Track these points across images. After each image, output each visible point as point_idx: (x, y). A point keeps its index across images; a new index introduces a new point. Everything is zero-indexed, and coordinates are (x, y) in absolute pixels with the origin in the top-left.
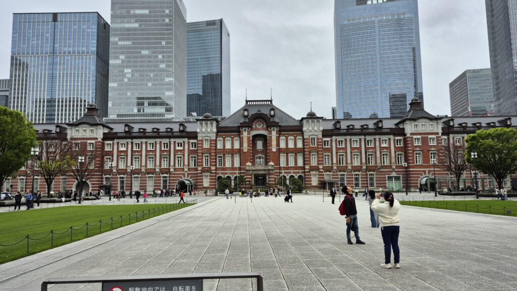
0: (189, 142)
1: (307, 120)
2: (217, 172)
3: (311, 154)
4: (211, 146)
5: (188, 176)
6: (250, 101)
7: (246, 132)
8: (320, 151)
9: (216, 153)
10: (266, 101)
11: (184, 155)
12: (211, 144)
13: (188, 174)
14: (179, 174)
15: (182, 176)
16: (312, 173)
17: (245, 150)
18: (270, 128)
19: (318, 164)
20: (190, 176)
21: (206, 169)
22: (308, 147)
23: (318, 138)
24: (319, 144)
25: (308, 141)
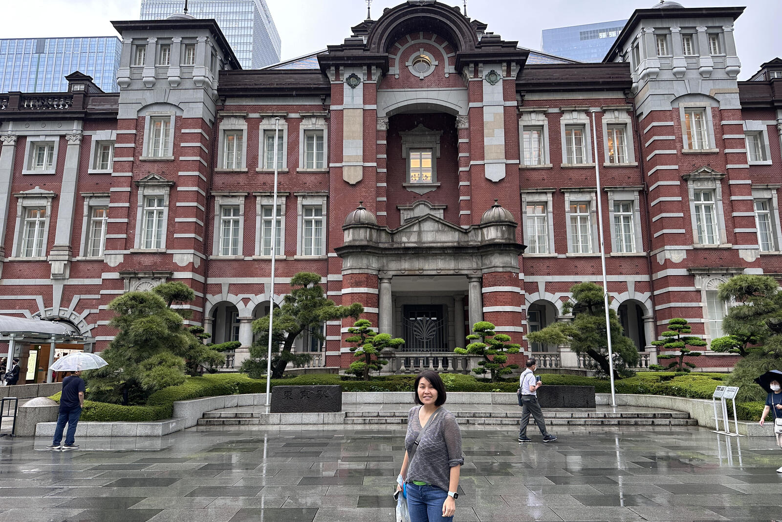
0: (85, 141)
2: (211, 281)
3: (692, 186)
4: (178, 150)
5: (65, 301)
7: (359, 89)
8: (739, 172)
11: (55, 199)
13: (68, 292)
14: (23, 289)
15: (39, 300)
16: (703, 284)
17: (353, 175)
18: (476, 73)
19: (734, 238)
20: (75, 299)
21: (147, 261)
22: (675, 152)
23: (722, 108)
24: (726, 136)
25: (672, 123)
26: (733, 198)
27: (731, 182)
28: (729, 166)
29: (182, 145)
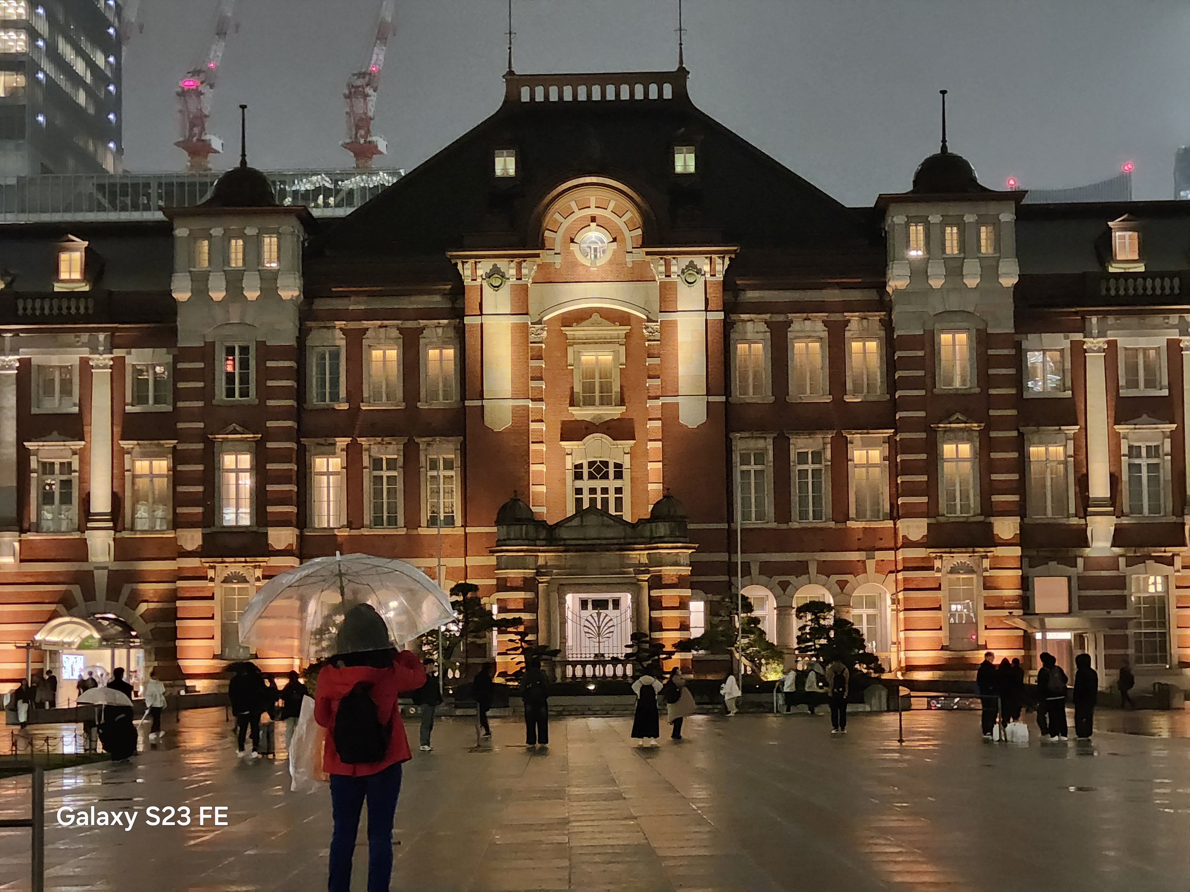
0: (117, 367)
1: (914, 209)
3: (941, 440)
4: (265, 393)
5: (113, 594)
6: (533, 80)
7: (505, 292)
8: (1002, 423)
9: (299, 434)
10: (646, 78)
12: (265, 374)
13: (115, 581)
15: (76, 590)
16: (944, 567)
17: (498, 418)
18: (668, 270)
19: (989, 509)
20: (126, 590)
22: (922, 393)
23: (990, 331)
24: (991, 372)
25: (920, 353)
26: (993, 455)
27: (993, 434)
28: (992, 413)
29: (270, 383)
